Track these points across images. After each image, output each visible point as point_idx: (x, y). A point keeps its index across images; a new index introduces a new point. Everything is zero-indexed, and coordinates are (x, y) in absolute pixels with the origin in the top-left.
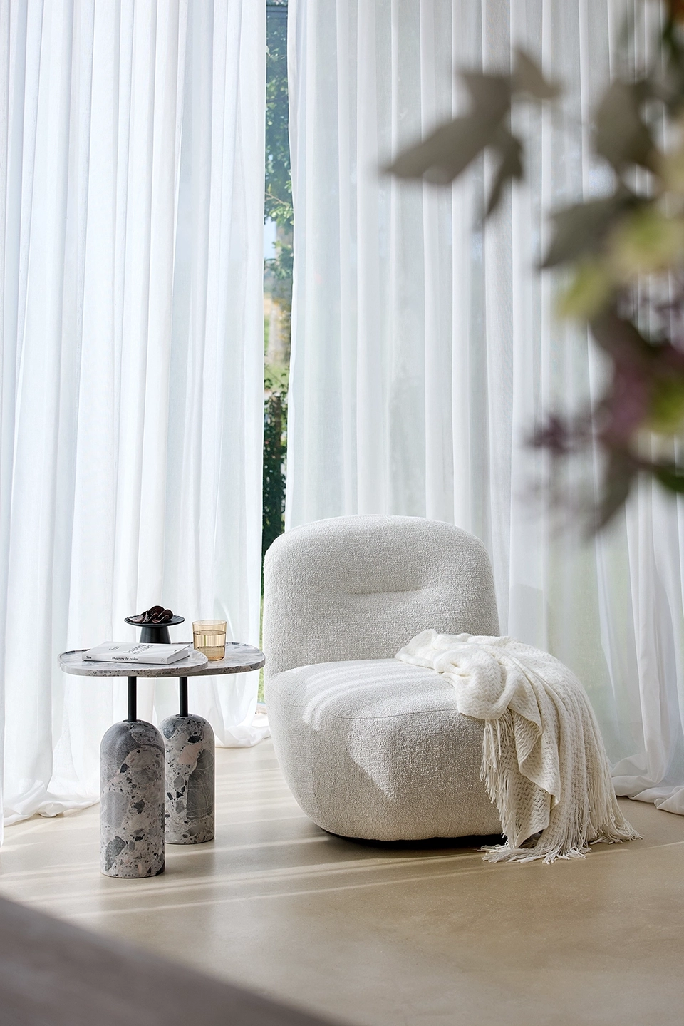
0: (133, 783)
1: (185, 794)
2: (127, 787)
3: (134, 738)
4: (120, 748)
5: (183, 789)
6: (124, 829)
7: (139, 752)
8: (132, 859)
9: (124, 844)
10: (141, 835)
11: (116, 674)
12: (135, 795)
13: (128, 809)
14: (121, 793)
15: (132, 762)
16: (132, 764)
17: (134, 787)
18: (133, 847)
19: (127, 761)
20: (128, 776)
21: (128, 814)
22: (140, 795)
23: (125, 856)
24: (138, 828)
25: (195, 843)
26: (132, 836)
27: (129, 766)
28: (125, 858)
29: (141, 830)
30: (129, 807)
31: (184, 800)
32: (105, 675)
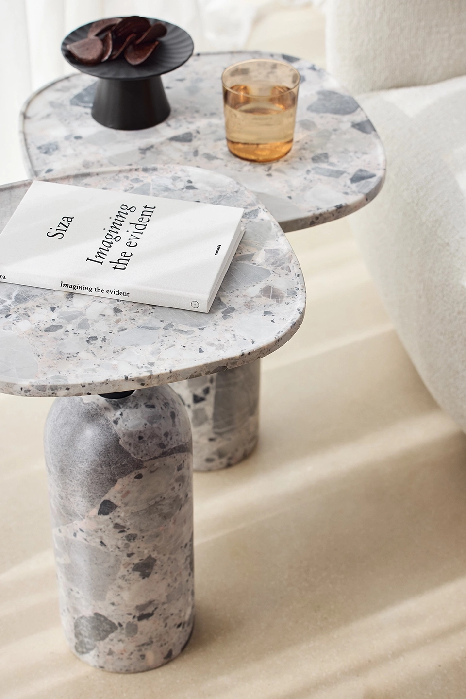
0: (129, 532)
1: (211, 398)
2: (114, 540)
3: (126, 447)
4: (95, 471)
5: (207, 391)
6: (113, 604)
7: (139, 477)
8: (132, 647)
9: (113, 627)
10: (150, 610)
11: (83, 391)
12: (135, 550)
13: (120, 574)
14: (102, 548)
15: (123, 497)
16: (126, 500)
17: (131, 538)
18: (132, 630)
19: (113, 495)
20: (118, 521)
21: (120, 582)
22: (143, 549)
23: (116, 643)
24: (142, 601)
25: (229, 466)
26: (130, 614)
27: (119, 503)
28: (118, 647)
29: (151, 603)
30: (122, 571)
31: (208, 407)
32: (54, 394)
